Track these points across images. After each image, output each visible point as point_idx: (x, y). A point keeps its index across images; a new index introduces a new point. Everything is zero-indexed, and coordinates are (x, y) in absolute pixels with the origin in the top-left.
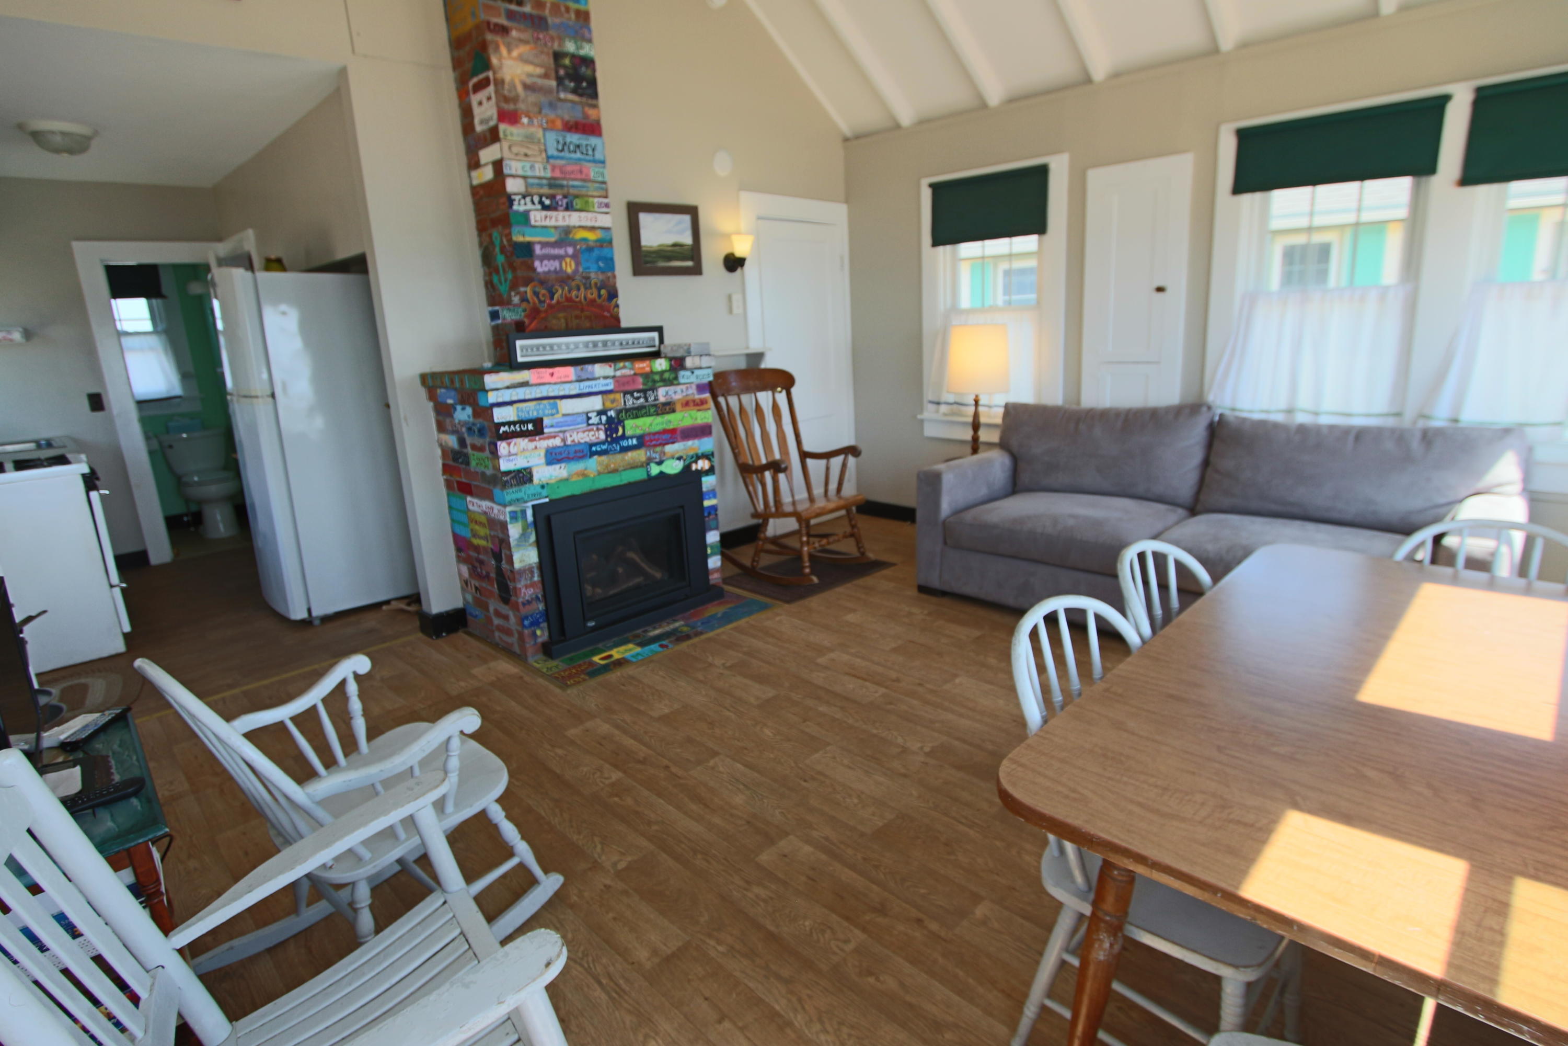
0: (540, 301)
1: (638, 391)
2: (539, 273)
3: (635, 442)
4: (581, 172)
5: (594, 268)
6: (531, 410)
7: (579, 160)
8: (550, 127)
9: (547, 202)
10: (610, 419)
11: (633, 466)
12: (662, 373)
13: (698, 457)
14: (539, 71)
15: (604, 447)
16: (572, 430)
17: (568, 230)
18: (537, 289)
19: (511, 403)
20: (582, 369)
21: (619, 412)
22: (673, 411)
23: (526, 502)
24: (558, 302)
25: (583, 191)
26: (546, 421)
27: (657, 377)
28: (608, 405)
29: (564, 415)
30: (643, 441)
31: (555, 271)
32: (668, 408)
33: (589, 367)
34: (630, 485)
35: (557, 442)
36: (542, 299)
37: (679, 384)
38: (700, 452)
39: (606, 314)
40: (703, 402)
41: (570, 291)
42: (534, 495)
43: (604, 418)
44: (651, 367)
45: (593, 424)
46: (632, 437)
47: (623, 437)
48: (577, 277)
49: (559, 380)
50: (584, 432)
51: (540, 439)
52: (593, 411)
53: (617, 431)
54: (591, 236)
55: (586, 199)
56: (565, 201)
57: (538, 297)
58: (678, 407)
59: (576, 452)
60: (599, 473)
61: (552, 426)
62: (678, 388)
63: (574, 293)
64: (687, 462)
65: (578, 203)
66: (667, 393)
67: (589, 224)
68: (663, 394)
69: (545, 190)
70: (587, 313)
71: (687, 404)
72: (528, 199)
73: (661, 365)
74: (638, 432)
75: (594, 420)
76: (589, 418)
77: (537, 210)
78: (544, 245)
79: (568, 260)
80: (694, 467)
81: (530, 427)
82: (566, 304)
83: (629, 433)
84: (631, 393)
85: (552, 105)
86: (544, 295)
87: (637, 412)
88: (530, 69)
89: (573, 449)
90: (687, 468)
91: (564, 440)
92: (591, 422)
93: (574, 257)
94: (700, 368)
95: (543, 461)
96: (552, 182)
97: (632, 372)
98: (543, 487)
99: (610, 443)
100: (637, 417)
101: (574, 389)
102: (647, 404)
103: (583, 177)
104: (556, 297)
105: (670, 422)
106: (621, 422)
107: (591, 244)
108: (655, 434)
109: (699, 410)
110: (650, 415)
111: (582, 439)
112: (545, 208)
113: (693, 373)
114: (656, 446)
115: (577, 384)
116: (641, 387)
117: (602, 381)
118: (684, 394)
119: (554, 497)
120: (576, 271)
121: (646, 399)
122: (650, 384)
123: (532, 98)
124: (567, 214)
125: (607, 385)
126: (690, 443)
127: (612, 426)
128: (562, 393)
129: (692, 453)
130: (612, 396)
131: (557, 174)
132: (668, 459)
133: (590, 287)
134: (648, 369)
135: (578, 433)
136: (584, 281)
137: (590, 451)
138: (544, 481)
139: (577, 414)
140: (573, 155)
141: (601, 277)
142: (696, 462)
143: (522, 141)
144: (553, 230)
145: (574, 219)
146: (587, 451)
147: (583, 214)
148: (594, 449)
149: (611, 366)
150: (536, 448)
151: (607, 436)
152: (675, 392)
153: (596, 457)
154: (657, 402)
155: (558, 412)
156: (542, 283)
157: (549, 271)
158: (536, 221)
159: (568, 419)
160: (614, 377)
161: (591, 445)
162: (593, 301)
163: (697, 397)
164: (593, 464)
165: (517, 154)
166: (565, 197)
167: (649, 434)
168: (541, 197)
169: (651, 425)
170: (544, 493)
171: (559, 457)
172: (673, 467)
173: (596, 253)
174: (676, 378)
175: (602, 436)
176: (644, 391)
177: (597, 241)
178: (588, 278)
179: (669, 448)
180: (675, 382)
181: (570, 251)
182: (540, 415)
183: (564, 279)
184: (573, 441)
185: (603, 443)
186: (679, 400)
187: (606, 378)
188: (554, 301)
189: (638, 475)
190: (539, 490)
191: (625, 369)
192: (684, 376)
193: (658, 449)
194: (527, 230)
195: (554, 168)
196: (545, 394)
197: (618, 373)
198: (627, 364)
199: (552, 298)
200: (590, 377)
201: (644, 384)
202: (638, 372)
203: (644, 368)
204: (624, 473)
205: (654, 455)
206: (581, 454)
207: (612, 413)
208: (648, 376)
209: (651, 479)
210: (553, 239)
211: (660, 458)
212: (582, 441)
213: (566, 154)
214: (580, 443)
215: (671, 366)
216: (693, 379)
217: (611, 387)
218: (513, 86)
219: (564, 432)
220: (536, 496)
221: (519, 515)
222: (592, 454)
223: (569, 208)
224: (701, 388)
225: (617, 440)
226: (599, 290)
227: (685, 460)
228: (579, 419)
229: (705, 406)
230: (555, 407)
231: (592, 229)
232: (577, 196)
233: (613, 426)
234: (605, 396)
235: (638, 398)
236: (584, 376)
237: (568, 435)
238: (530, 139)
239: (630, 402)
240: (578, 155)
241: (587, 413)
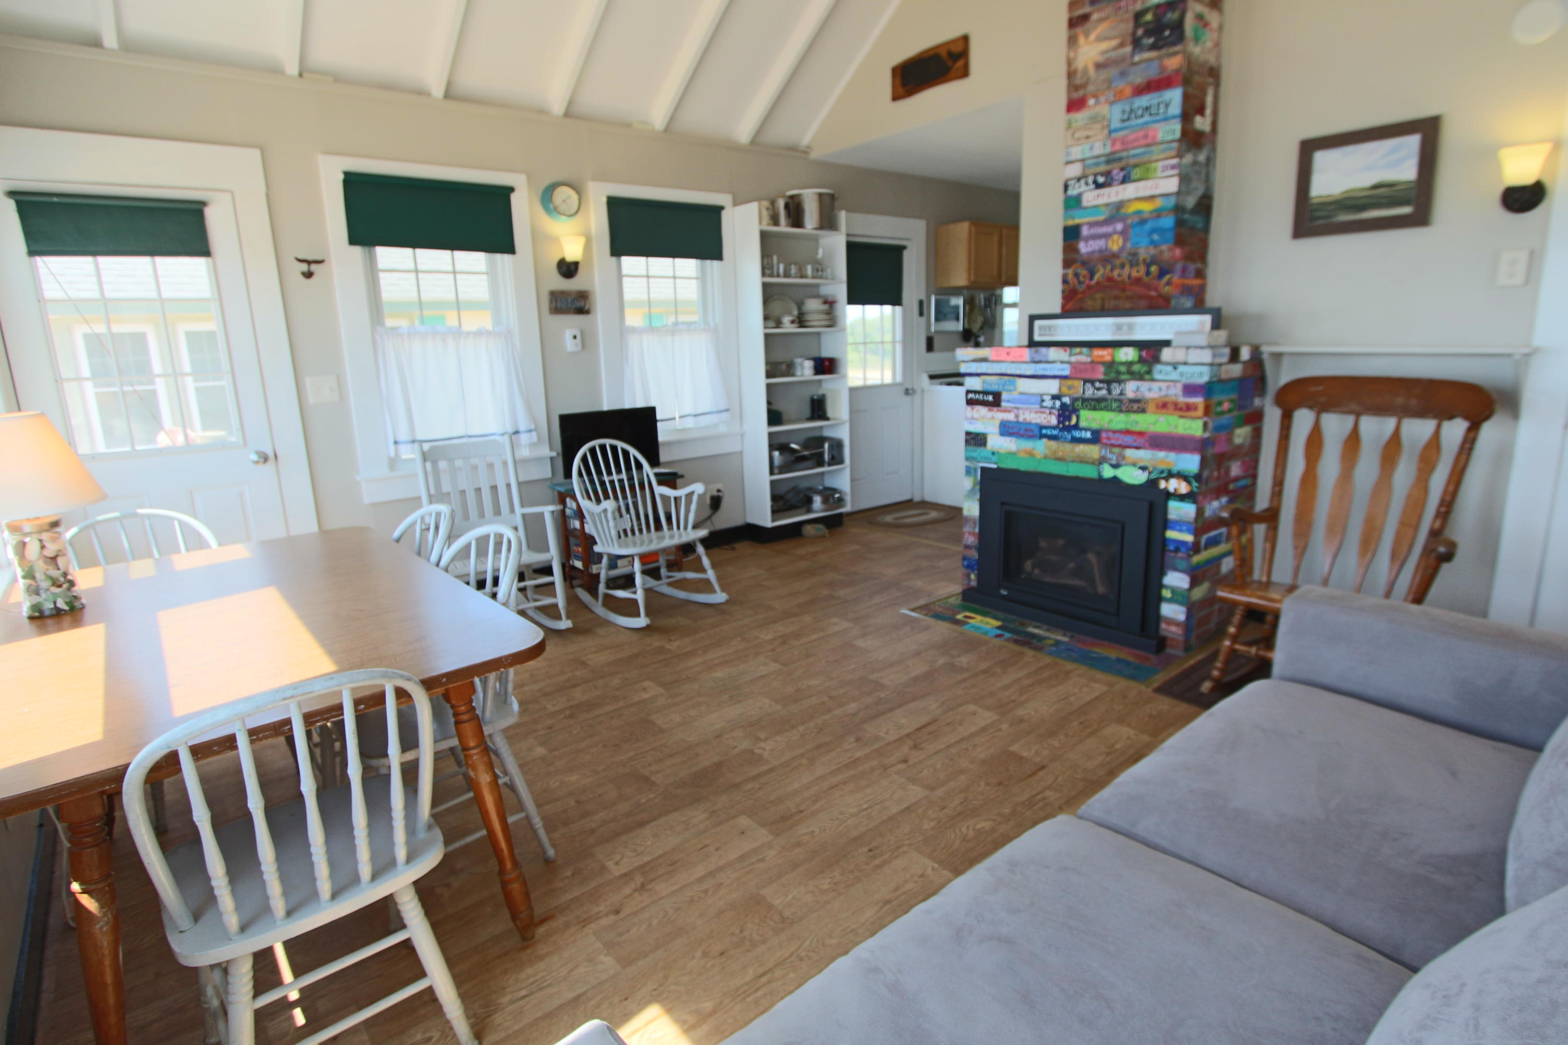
0: (1080, 283)
1: (1101, 381)
2: (1081, 255)
3: (1088, 435)
4: (1146, 136)
5: (1144, 241)
6: (993, 384)
7: (1147, 123)
8: (1119, 97)
9: (1101, 180)
10: (1063, 406)
11: (1082, 460)
12: (1129, 364)
13: (1170, 475)
14: (1114, 43)
15: (1055, 432)
16: (1026, 409)
17: (1120, 205)
18: (1079, 271)
19: (978, 375)
20: (1037, 351)
21: (1074, 400)
22: (1143, 411)
23: (979, 462)
24: (1098, 283)
25: (1146, 158)
26: (1004, 396)
27: (1123, 369)
28: (1065, 390)
29: (1021, 393)
30: (1096, 437)
31: (1101, 251)
32: (1138, 405)
33: (1043, 350)
34: (1077, 479)
35: (1010, 417)
36: (1082, 279)
37: (1153, 380)
38: (1175, 469)
39: (1153, 293)
40: (1189, 408)
41: (1112, 270)
42: (986, 458)
43: (1058, 403)
44: (1113, 357)
45: (1046, 407)
46: (1086, 429)
47: (1076, 427)
48: (1124, 255)
49: (1014, 360)
50: (1036, 412)
51: (998, 411)
52: (1048, 394)
53: (1070, 419)
54: (1147, 207)
55: (1148, 166)
56: (1122, 174)
57: (1078, 279)
58: (1151, 407)
59: (1026, 430)
60: (1046, 457)
61: (1008, 401)
62: (1155, 385)
63: (1116, 273)
64: (1153, 476)
65: (1136, 173)
66: (1138, 389)
67: (1148, 193)
68: (1131, 388)
69: (1103, 168)
70: (1129, 293)
71: (1164, 406)
72: (1083, 182)
73: (1126, 354)
74: (1094, 426)
75: (1048, 403)
76: (1043, 401)
77: (1090, 190)
78: (1092, 225)
79: (1115, 237)
80: (1163, 485)
81: (990, 398)
82: (1107, 284)
83: (1083, 424)
84: (1092, 382)
85: (1123, 74)
86: (1084, 277)
87: (1096, 404)
88: (1105, 45)
89: (1023, 427)
90: (1152, 483)
91: (1017, 416)
92: (1045, 404)
93: (1124, 233)
94: (1185, 363)
95: (997, 430)
96: (1112, 157)
97: (1089, 360)
98: (993, 453)
99: (1061, 430)
100: (1094, 409)
101: (1030, 369)
102: (1110, 397)
103: (1149, 141)
104: (1097, 277)
105: (1137, 422)
106: (1075, 411)
107: (1146, 216)
108: (1115, 432)
109: (1181, 417)
110: (1111, 410)
111: (1034, 418)
112: (1098, 186)
113: (1175, 368)
114: (1113, 446)
115: (1033, 365)
116: (1101, 377)
117: (1058, 365)
118: (1163, 393)
119: (1002, 465)
120: (1122, 249)
121: (1109, 391)
122: (1113, 375)
123: (1104, 74)
124: (1121, 187)
125: (1062, 370)
126: (1161, 454)
127: (1065, 413)
128: (1018, 372)
129: (1162, 467)
130: (1069, 382)
131: (1118, 147)
132: (1126, 465)
133: (1137, 264)
134: (1108, 358)
135: (1030, 412)
136: (1131, 258)
137: (1039, 432)
138: (995, 449)
139: (1033, 395)
140: (1140, 121)
141: (1152, 251)
142: (1167, 479)
143: (1086, 124)
144: (1103, 209)
145: (1129, 191)
146: (1036, 432)
147: (1141, 184)
148: (1044, 431)
149: (1065, 351)
150: (993, 418)
151: (1059, 422)
152: (1150, 390)
153: (1045, 440)
154: (1123, 397)
155: (1015, 389)
156: (1084, 263)
157: (1093, 252)
158: (1088, 201)
159: (1024, 397)
160: (1068, 363)
161: (1042, 427)
162: (1138, 281)
163: (1182, 400)
164: (1041, 447)
165: (1079, 139)
166: (1122, 169)
167: (1108, 431)
168: (1095, 175)
169: (1111, 421)
170: (994, 459)
171: (1011, 431)
172: (1132, 476)
173: (1148, 226)
174: (1149, 372)
175: (1054, 421)
176: (1108, 382)
177: (1151, 212)
178: (1134, 254)
179: (1130, 453)
180: (1147, 377)
181: (1119, 227)
182: (1000, 390)
183: (1108, 258)
184: (1024, 419)
185: (1054, 428)
186: (1153, 400)
187: (1062, 362)
188: (1093, 282)
189: (1089, 472)
190: (991, 456)
191: (1083, 357)
192: (1159, 371)
193: (1116, 450)
194: (1078, 212)
195: (1114, 142)
196: (1003, 371)
197: (1073, 359)
198: (1085, 350)
199: (1091, 278)
200: (1043, 359)
201: (1105, 374)
202: (1096, 360)
203: (1102, 356)
204: (1071, 464)
205: (1109, 456)
206: (1030, 433)
207: (1066, 400)
208: (1111, 365)
209: (1101, 480)
210: (1101, 218)
211: (1117, 460)
212: (1034, 421)
213: (1134, 122)
214: (1030, 423)
215: (1140, 357)
216: (1174, 375)
217: (1066, 372)
218: (1085, 70)
219: (1017, 408)
220: (986, 459)
221: (973, 471)
222: (1042, 436)
223: (1125, 180)
224: (1190, 389)
225: (1069, 429)
226: (1148, 266)
227: (1150, 473)
228: (1033, 400)
229: (1192, 414)
230: (1014, 384)
231: (1152, 198)
232: (1136, 166)
233: (1067, 413)
234: (1063, 381)
235: (1099, 389)
236: (1037, 358)
237: (1021, 412)
238: (1094, 119)
239: (1090, 392)
240: (1147, 118)
241: (1041, 395)
